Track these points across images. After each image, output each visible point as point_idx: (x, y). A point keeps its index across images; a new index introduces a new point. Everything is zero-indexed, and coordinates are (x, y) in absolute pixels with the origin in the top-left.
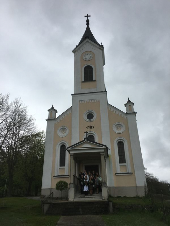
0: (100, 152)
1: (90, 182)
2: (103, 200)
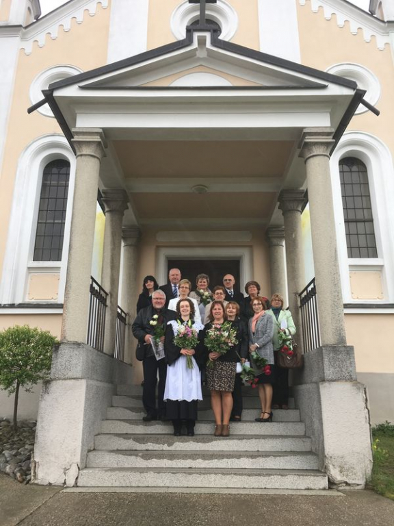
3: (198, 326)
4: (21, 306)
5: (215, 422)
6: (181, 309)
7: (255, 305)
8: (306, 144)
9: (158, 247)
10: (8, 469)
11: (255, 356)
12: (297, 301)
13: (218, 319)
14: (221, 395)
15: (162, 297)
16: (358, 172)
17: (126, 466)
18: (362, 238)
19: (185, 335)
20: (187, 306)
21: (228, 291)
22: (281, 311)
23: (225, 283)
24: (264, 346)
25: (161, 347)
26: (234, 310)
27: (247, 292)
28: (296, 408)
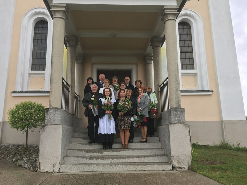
0: (163, 6)
1: (123, 106)
2: (174, 168)
3: (113, 100)
4: (26, 92)
5: (122, 143)
6: (106, 93)
7: (140, 91)
8: (165, 14)
9: (92, 64)
10: (26, 166)
11: (140, 114)
12: (158, 89)
13: (123, 97)
14: (124, 131)
15: (96, 87)
16: (187, 29)
17: (82, 163)
18: (188, 60)
19: (107, 105)
20: (108, 91)
21: (127, 84)
22: (151, 93)
23: (125, 81)
24: (144, 109)
25: (96, 110)
26: (130, 93)
27: (136, 85)
28: (158, 136)
